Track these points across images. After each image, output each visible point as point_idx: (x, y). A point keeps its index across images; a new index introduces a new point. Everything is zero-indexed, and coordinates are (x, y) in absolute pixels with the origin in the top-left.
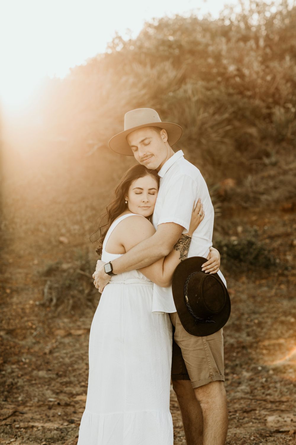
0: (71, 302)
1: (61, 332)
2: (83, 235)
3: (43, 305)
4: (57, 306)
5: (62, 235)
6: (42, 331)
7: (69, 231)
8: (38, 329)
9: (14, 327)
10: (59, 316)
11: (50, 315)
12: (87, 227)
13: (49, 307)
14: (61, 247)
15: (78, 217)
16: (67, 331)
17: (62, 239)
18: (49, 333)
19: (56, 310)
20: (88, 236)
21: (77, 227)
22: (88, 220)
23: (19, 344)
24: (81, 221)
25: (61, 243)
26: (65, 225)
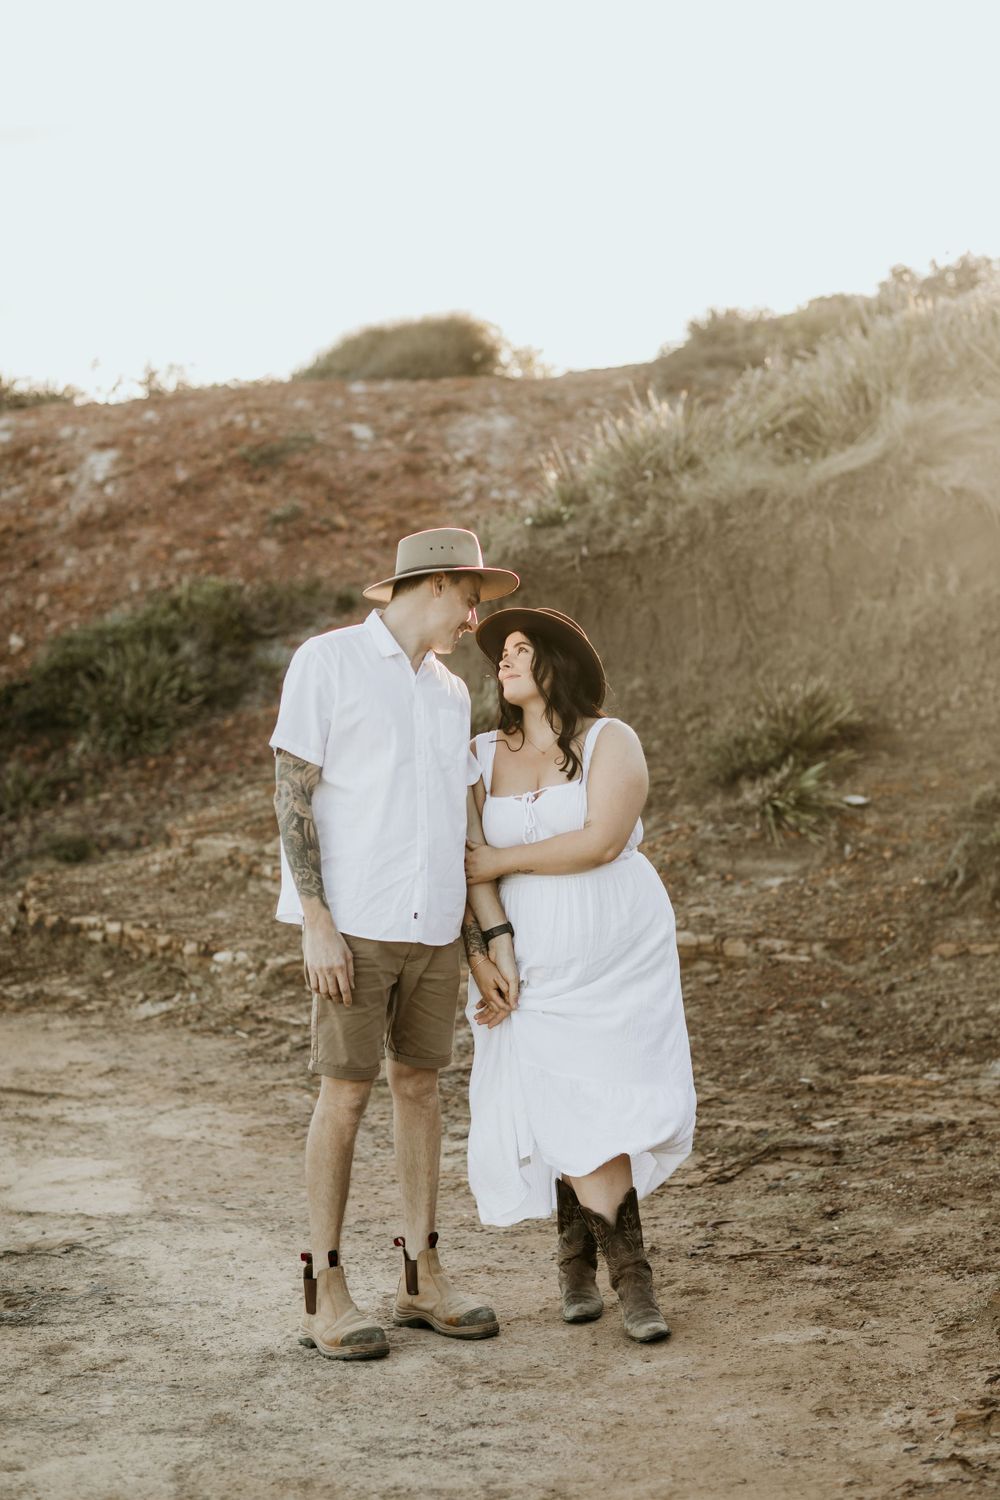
1: (948, 949)
3: (935, 887)
4: (965, 888)
6: (905, 945)
8: (900, 939)
9: (848, 935)
10: (960, 913)
11: (941, 910)
13: (947, 890)
16: (963, 945)
18: (920, 950)
19: (959, 897)
23: (840, 971)
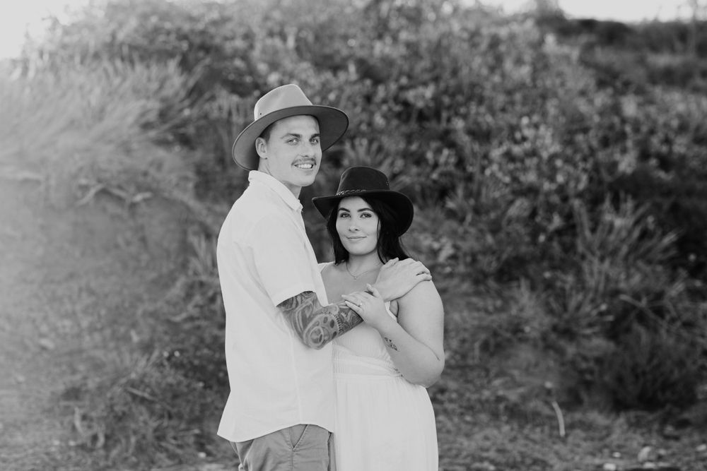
0: (133, 440)
2: (79, 336)
3: (83, 447)
4: (107, 447)
5: (42, 336)
7: (54, 329)
10: (115, 465)
11: (101, 463)
12: (85, 323)
13: (93, 449)
14: (45, 355)
15: (68, 307)
17: (44, 342)
19: (107, 454)
20: (87, 338)
21: (67, 323)
22: (85, 311)
24: (74, 313)
25: (44, 348)
26: (45, 318)
